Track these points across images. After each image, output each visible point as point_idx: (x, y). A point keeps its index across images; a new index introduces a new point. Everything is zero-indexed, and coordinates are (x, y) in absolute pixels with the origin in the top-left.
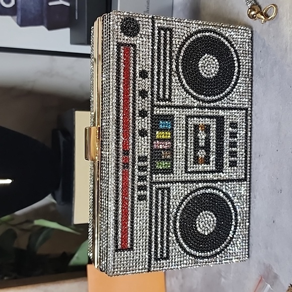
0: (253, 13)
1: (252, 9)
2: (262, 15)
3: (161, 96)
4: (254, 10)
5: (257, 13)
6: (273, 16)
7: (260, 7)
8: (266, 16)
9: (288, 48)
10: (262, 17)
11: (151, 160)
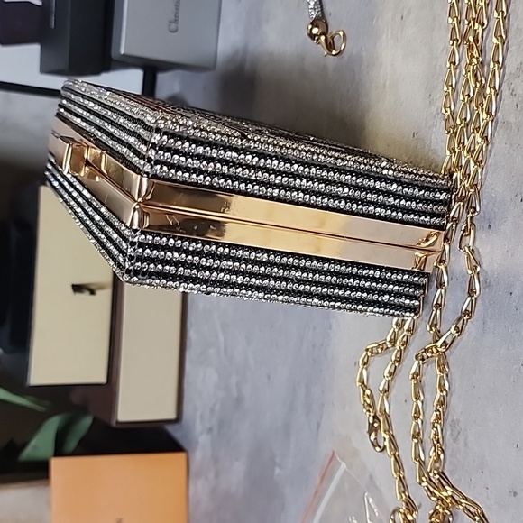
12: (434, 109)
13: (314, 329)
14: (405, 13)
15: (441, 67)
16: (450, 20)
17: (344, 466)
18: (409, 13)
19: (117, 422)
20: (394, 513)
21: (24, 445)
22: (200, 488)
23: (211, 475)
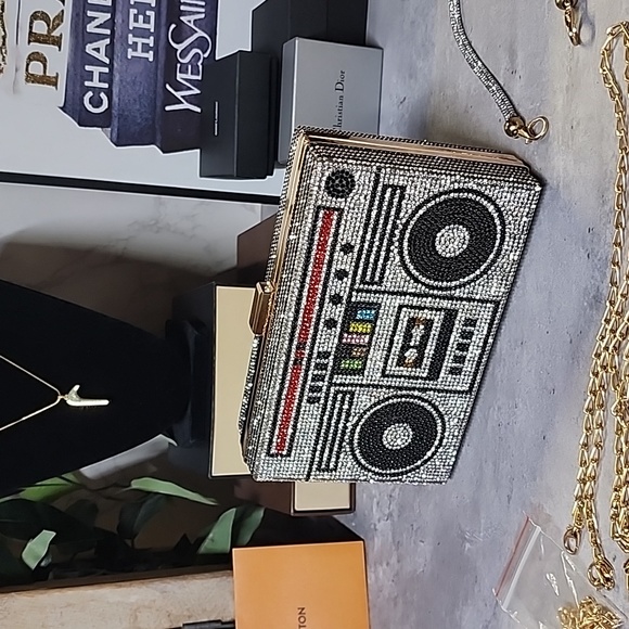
0: (512, 128)
1: (511, 122)
2: (526, 131)
3: (368, 278)
4: (515, 124)
5: (519, 128)
6: (542, 134)
7: (522, 119)
8: (532, 133)
9: (561, 185)
10: (526, 134)
11: (335, 357)
12: (607, 208)
13: (499, 408)
14: (575, 123)
15: (611, 172)
16: (618, 133)
17: (539, 529)
18: (578, 124)
19: (295, 511)
20: (591, 566)
21: (203, 539)
22: (381, 575)
23: (394, 560)
